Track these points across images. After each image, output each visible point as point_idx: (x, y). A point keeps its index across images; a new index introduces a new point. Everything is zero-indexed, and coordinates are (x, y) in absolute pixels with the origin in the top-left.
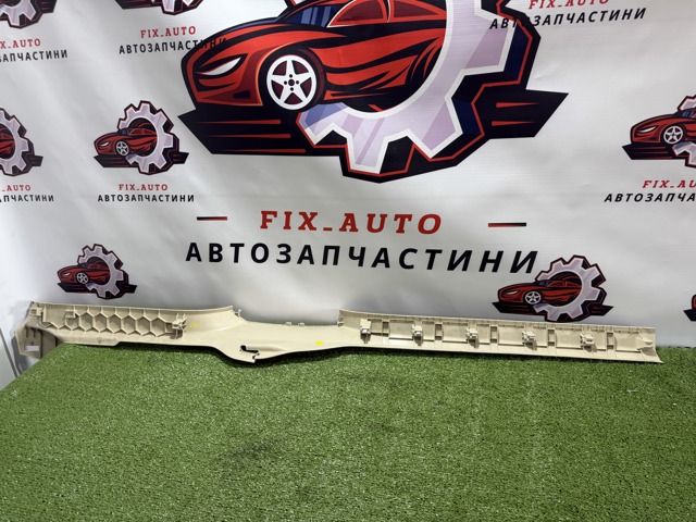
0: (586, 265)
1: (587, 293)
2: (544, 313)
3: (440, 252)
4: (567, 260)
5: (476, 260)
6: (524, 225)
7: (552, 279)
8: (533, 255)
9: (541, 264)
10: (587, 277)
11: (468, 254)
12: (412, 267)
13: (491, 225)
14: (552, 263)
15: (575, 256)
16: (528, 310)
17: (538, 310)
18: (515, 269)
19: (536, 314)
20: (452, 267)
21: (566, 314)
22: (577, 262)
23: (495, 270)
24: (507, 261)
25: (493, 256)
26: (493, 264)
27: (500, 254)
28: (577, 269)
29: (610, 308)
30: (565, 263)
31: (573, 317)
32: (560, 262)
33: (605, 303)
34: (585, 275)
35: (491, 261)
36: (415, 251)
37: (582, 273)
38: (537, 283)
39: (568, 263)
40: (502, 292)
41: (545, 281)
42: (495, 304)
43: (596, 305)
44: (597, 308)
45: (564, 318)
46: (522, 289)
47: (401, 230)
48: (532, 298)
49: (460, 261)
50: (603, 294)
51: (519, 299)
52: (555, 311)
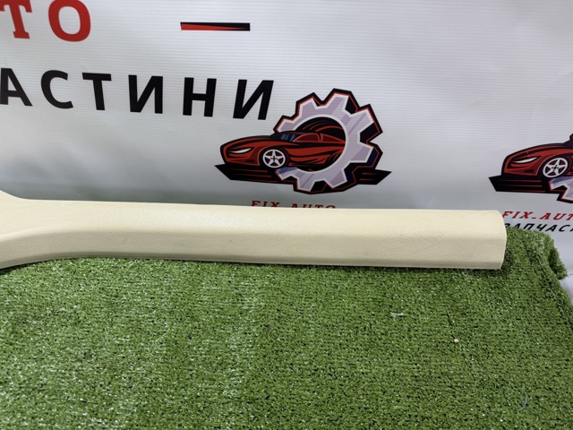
0: (352, 106)
1: (354, 151)
2: (292, 181)
3: (108, 77)
4: (323, 99)
5: (173, 94)
6: (245, 27)
7: (300, 129)
8: (266, 88)
9: (281, 104)
10: (353, 126)
11: (156, 83)
12: (68, 105)
13: (186, 26)
14: (298, 103)
15: (335, 91)
16: (270, 176)
17: (283, 177)
18: (240, 112)
19: (280, 181)
20: (137, 106)
21: (323, 182)
22: (339, 100)
23: (209, 112)
24: (225, 98)
25: (200, 88)
26: (203, 103)
27: (212, 83)
28: (337, 112)
29: (386, 174)
30: (319, 102)
31: (333, 187)
32: (312, 101)
33: (380, 167)
34: (351, 124)
35: (199, 97)
36: (64, 76)
37: (346, 120)
38: (277, 136)
39: (324, 102)
40: (227, 149)
41: (290, 133)
42: (219, 167)
43: (365, 170)
44: (367, 173)
45: (321, 188)
46: (256, 145)
47: (20, 33)
48: (273, 158)
49: (145, 95)
50: (377, 154)
51: (252, 161)
52: (307, 178)
